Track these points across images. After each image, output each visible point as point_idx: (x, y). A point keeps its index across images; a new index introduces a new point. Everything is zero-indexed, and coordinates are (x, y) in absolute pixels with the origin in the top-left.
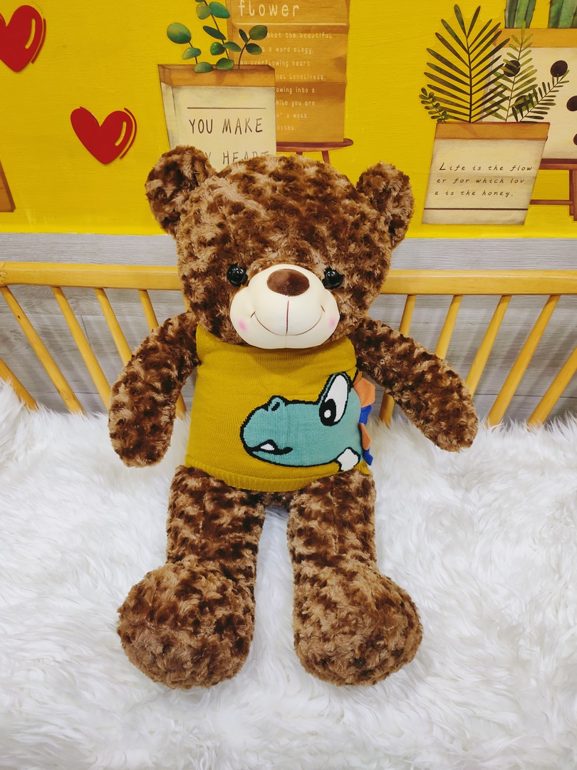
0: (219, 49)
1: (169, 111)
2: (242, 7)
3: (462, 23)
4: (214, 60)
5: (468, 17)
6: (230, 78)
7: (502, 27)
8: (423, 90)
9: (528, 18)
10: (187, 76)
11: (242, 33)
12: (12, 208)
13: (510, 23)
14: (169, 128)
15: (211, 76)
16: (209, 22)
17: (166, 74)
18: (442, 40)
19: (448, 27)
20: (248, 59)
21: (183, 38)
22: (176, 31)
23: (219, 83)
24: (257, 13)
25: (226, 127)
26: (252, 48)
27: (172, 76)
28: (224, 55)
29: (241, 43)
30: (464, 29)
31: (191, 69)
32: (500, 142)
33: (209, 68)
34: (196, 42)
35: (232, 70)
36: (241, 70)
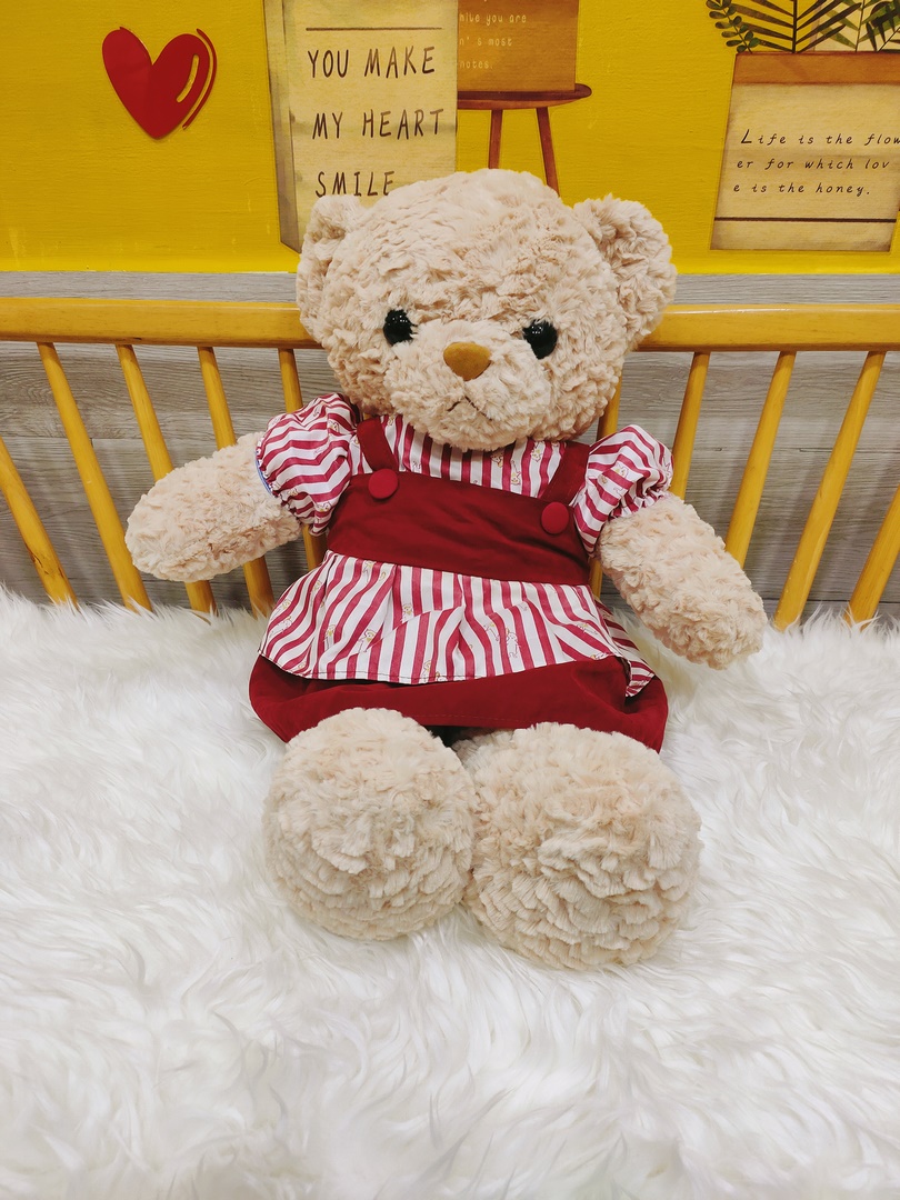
1: (275, 34)
14: (273, 68)
25: (372, 65)
32: (845, 90)
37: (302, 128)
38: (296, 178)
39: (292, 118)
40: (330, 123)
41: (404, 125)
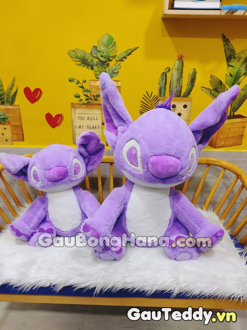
0: (88, 100)
1: (73, 114)
2: (93, 90)
3: (148, 95)
4: (86, 102)
5: (150, 94)
6: (90, 106)
7: (158, 96)
8: (140, 110)
9: (164, 94)
10: (78, 106)
11: (93, 96)
12: (23, 140)
13: (160, 96)
14: (72, 119)
15: (85, 106)
16: (85, 93)
17: (73, 105)
18: (144, 99)
19: (145, 96)
20: (95, 102)
21: (78, 97)
22: (76, 95)
23: (87, 108)
24: (97, 92)
25: (88, 119)
26: (96, 100)
27: (75, 106)
28: (89, 101)
29: (93, 98)
30: (149, 97)
31: (80, 104)
33: (84, 104)
34: (81, 98)
35: (90, 104)
36: (92, 105)
37: (77, 127)
38: (76, 134)
39: (75, 126)
40: (82, 127)
41: (93, 127)
